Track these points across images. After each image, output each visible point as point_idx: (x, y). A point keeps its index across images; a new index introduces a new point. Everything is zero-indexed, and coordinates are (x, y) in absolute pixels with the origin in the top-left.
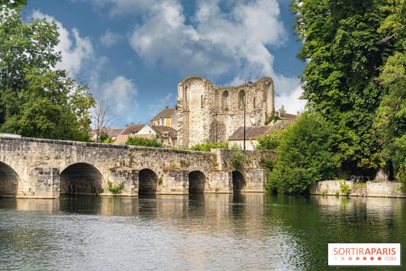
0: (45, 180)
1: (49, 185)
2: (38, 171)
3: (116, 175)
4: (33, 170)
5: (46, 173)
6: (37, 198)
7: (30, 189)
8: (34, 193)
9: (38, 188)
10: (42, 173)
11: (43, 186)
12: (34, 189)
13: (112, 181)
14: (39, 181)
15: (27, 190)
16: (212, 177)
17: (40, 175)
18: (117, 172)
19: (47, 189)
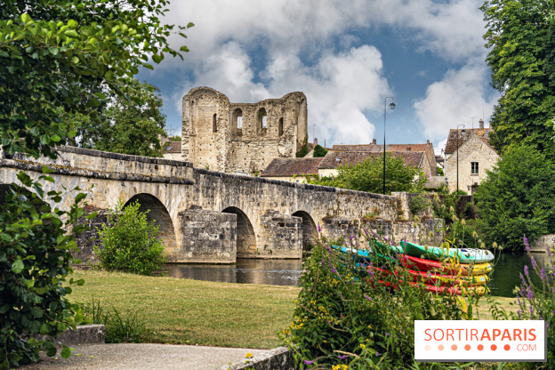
0: (287, 234)
1: (293, 241)
2: (276, 223)
3: (332, 227)
4: (269, 221)
5: (288, 225)
6: (277, 259)
7: (266, 246)
8: (271, 252)
9: (277, 244)
10: (282, 225)
11: (283, 242)
12: (271, 246)
13: (327, 235)
14: (278, 235)
15: (262, 247)
16: (397, 229)
17: (279, 228)
18: (333, 224)
19: (290, 247)
